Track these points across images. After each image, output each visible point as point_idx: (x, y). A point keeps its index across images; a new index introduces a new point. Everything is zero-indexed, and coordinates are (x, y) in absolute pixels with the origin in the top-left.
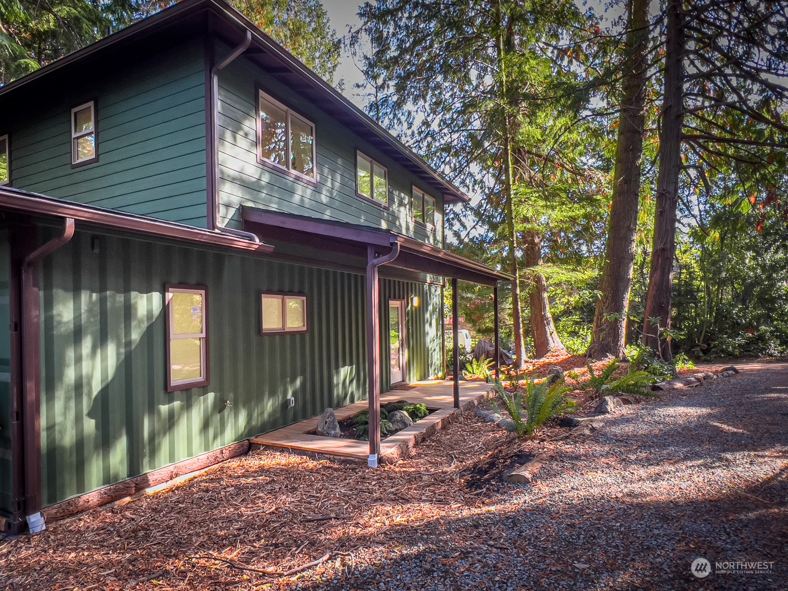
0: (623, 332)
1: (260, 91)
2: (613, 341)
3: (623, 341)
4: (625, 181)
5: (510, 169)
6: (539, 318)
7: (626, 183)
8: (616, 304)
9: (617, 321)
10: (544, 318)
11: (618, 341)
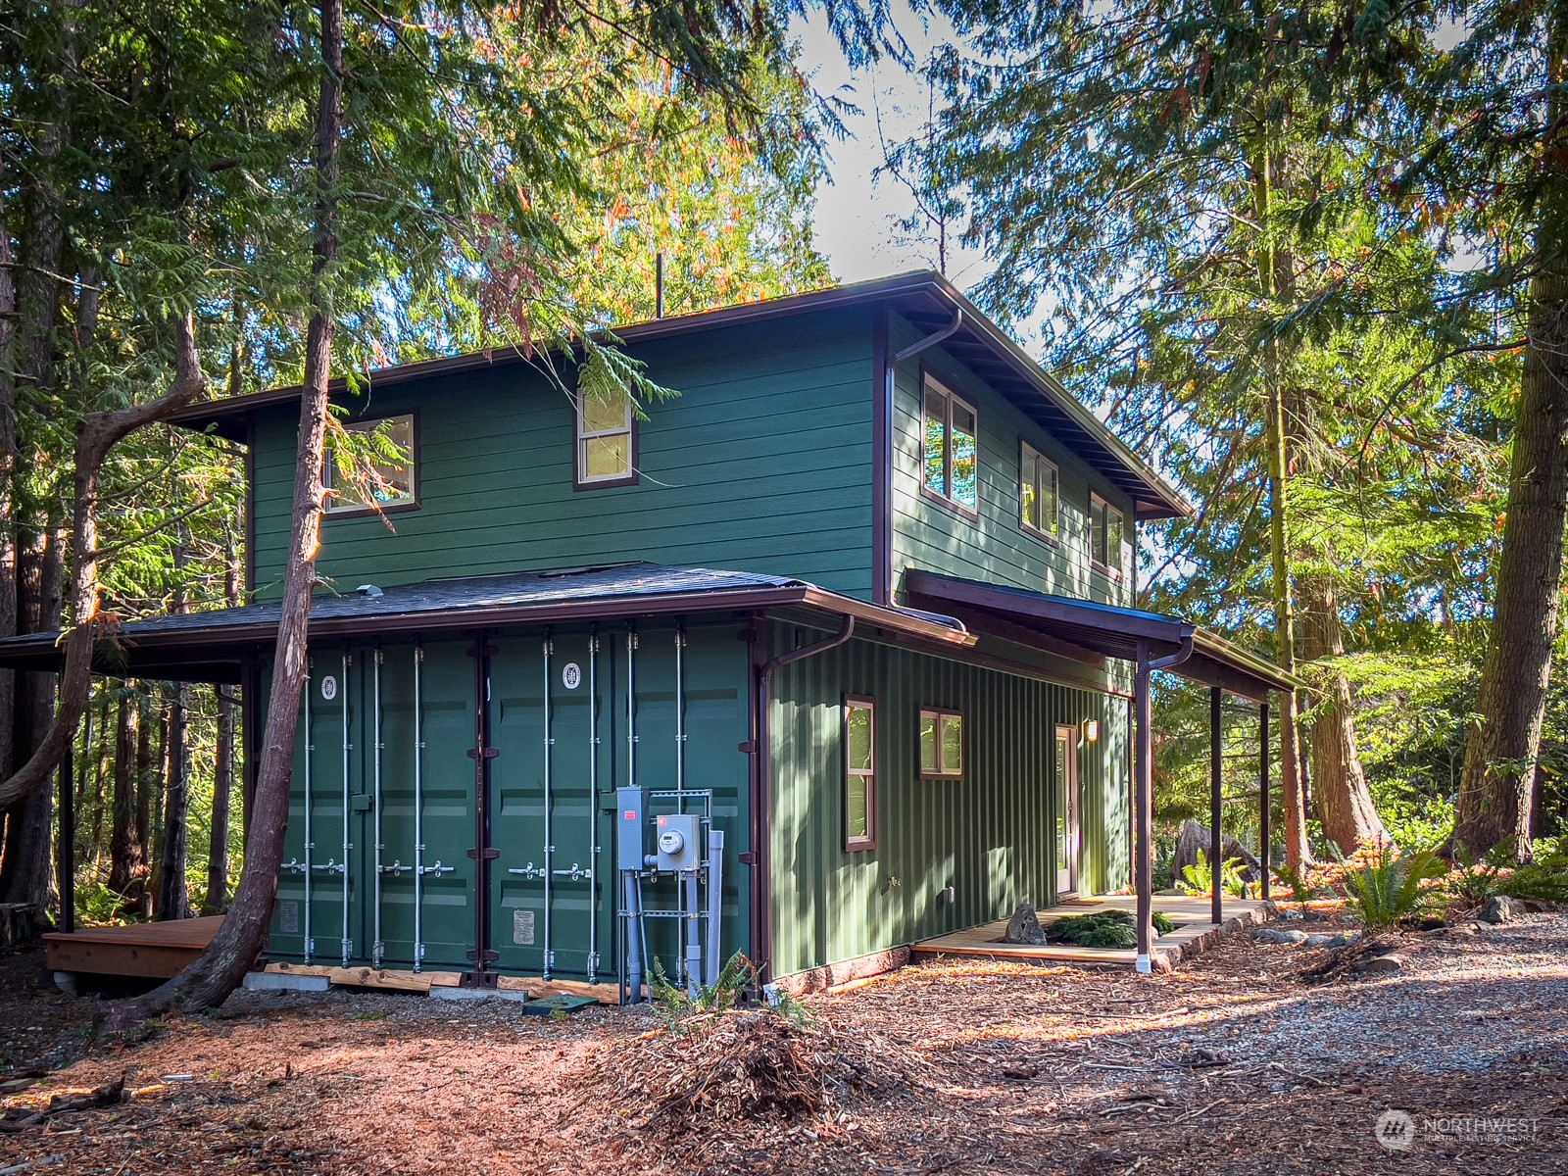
0: (1526, 804)
1: (927, 375)
2: (1505, 823)
3: (1525, 823)
4: (1536, 480)
5: (1281, 445)
6: (1334, 772)
7: (1536, 483)
8: (1511, 744)
9: (1512, 779)
10: (1344, 773)
11: (1515, 823)
